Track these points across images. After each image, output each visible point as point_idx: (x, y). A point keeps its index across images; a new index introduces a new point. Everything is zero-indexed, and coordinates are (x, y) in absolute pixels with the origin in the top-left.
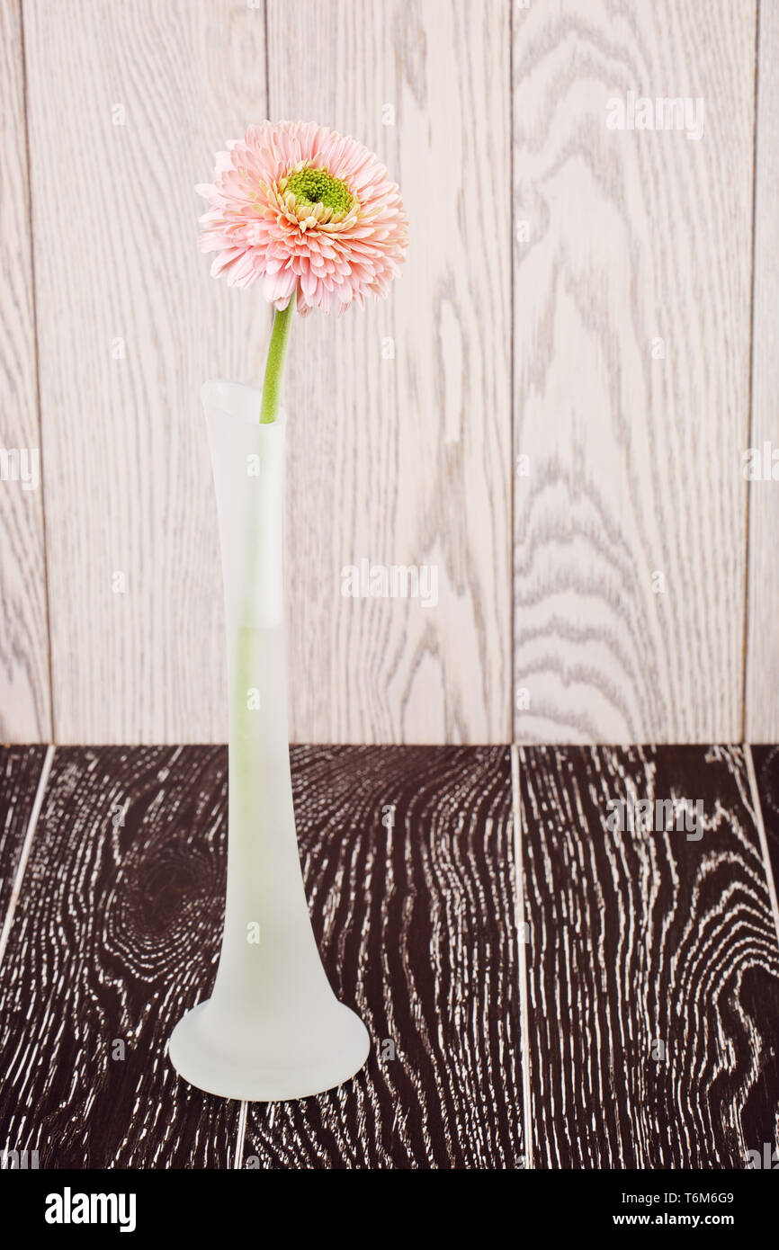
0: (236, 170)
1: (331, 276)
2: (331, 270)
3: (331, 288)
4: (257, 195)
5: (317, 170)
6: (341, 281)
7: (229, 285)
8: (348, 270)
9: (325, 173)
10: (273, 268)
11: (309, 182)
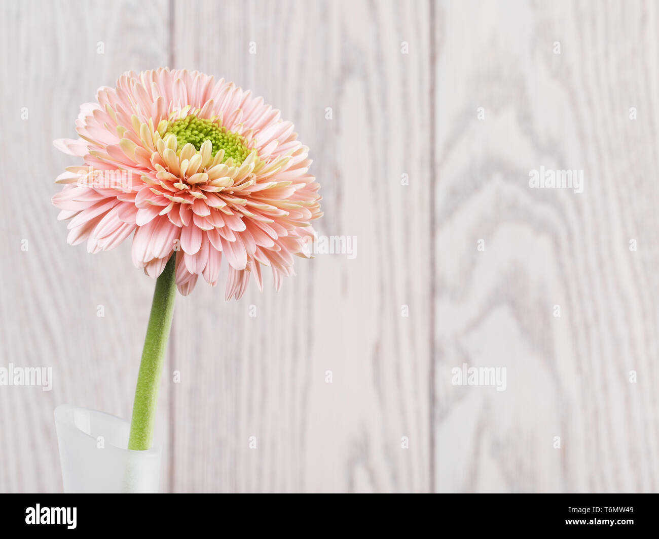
0: (102, 110)
1: (219, 233)
2: (220, 224)
3: (219, 247)
4: (127, 131)
5: (207, 121)
6: (232, 238)
7: (89, 251)
8: (242, 227)
9: (216, 125)
10: (144, 218)
11: (196, 132)
